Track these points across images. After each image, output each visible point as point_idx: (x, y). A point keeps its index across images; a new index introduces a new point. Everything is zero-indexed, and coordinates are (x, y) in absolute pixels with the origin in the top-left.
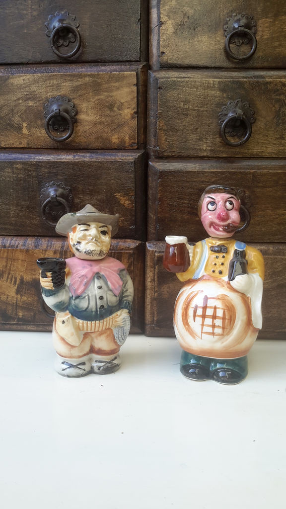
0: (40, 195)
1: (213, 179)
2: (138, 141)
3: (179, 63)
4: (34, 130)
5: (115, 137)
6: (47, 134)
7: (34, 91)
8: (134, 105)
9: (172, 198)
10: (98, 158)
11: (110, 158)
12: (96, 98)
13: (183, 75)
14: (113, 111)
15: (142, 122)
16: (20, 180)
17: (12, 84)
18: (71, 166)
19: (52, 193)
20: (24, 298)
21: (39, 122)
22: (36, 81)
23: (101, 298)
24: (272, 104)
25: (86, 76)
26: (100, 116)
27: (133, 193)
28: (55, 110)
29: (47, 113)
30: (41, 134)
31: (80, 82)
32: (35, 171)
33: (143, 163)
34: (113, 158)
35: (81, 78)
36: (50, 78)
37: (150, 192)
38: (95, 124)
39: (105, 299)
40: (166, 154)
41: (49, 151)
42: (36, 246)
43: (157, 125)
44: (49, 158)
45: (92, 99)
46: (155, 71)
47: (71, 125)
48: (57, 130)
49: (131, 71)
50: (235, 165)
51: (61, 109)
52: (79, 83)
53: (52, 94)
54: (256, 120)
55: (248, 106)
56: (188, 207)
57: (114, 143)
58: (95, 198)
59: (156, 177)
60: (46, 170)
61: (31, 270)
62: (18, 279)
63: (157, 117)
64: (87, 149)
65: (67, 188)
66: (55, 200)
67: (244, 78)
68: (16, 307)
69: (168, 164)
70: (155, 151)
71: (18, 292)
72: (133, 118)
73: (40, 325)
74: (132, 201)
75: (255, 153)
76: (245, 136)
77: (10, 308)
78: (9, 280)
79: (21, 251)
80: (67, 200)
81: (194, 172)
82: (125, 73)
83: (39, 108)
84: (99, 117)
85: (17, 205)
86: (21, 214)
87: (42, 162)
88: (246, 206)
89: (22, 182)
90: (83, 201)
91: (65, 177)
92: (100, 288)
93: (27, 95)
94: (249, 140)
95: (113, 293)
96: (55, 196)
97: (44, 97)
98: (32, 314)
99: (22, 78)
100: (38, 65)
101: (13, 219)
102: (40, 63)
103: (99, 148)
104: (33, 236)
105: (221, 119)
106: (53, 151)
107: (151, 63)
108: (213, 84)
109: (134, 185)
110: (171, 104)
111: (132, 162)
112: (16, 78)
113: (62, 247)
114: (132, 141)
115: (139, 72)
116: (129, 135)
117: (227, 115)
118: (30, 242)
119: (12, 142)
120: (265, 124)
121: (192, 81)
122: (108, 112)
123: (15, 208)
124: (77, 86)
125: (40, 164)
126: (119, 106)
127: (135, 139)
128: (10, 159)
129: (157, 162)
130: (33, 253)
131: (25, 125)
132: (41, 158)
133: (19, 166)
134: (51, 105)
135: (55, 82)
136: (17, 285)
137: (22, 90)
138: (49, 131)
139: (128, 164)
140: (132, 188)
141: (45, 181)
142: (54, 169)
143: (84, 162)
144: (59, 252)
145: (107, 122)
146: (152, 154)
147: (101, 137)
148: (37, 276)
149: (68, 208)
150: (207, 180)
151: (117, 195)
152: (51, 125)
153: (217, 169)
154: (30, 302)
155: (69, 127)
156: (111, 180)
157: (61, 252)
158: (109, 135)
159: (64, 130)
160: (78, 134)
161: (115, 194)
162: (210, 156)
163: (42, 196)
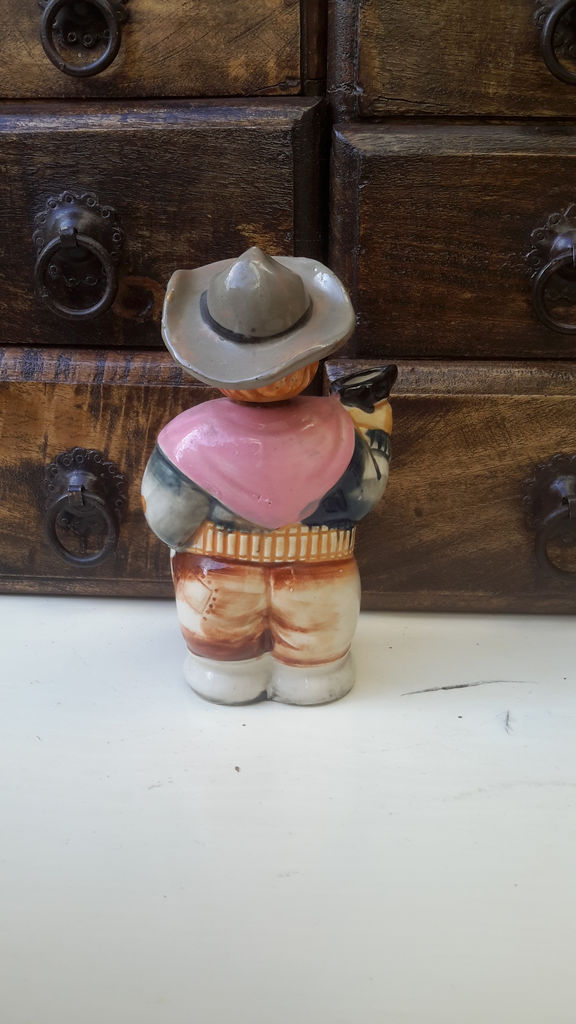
0: (33, 231)
1: (517, 181)
2: (302, 74)
5: (239, 62)
6: (49, 56)
9: (397, 237)
10: (191, 122)
11: (223, 120)
15: (315, 17)
18: (114, 146)
20: (3, 511)
21: (26, 24)
27: (288, 224)
30: (33, 58)
32: (17, 162)
33: (318, 135)
34: (233, 119)
37: (337, 219)
38: (181, 24)
40: (381, 107)
41: (55, 105)
42: (27, 374)
43: (359, 24)
44: (52, 126)
47: (113, 29)
48: (74, 45)
56: (443, 264)
57: (236, 79)
58: (183, 237)
59: (356, 176)
60: (47, 160)
61: (17, 437)
64: (160, 98)
65: (105, 208)
66: (73, 243)
69: (388, 137)
70: (347, 100)
72: (288, 4)
73: (48, 579)
74: (286, 246)
80: (107, 244)
81: (463, 160)
87: (36, 136)
90: (149, 245)
91: (100, 178)
96: (72, 231)
98: (26, 552)
103: (194, 94)
104: (19, 345)
106: (66, 106)
109: (290, 198)
111: (286, 133)
113: (99, 374)
114: (287, 72)
116: (278, 55)
118: (11, 362)
125: (29, 142)
127: (293, 68)
129: (356, 131)
130: (20, 389)
132: (31, 124)
138: (54, 49)
139: (274, 138)
140: (287, 208)
141: (44, 190)
142: (69, 155)
143: (151, 132)
144: (89, 389)
145: (214, 19)
146: (343, 108)
147: (199, 61)
148: (35, 455)
149: (108, 269)
150: (498, 183)
151: (244, 230)
152: (57, 31)
153: (527, 150)
154: (16, 521)
155: (108, 34)
156: (226, 186)
157: (95, 390)
158: (222, 55)
159: (93, 47)
160: (133, 53)
161: (240, 227)
162: (508, 113)
163: (36, 232)
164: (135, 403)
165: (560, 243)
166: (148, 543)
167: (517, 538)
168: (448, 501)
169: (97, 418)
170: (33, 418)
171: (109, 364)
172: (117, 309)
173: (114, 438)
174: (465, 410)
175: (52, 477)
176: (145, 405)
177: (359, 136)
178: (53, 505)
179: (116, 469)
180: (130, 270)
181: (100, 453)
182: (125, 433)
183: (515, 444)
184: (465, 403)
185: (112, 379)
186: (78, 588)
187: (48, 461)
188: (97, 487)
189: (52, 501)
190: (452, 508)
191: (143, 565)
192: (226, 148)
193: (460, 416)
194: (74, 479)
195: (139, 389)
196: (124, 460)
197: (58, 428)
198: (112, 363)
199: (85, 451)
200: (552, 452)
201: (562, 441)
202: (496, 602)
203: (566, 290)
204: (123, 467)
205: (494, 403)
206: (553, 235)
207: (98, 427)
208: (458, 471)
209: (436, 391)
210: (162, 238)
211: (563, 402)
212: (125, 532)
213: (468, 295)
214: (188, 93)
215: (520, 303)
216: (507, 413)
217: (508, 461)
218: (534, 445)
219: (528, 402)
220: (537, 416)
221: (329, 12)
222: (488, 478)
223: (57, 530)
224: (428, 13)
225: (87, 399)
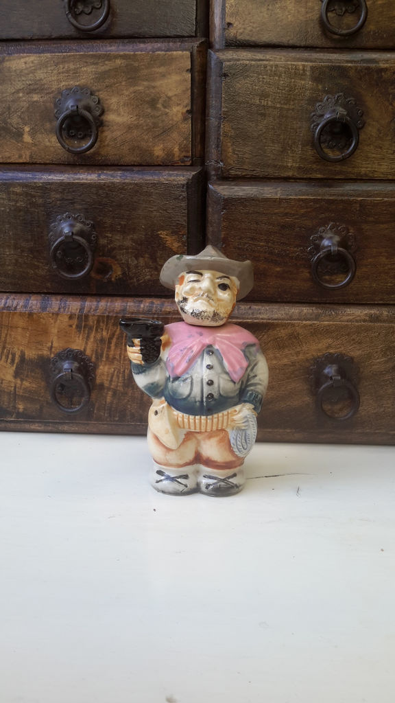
0: (49, 233)
1: (302, 211)
2: (192, 155)
3: (253, 39)
4: (39, 137)
5: (159, 148)
6: (60, 143)
7: (41, 79)
8: (187, 100)
9: (241, 238)
10: (134, 179)
11: (151, 178)
12: (132, 89)
13: (259, 56)
14: (157, 109)
15: (199, 126)
16: (20, 211)
17: (9, 69)
18: (94, 190)
19: (66, 230)
20: (26, 384)
21: (48, 125)
22: (43, 65)
23: (210, 383)
24: (388, 101)
25: (116, 57)
26: (136, 116)
27: (185, 231)
28: (72, 106)
29: (59, 112)
30: (51, 143)
31: (108, 66)
32: (42, 197)
33: (200, 186)
35: (110, 60)
36: (64, 60)
37: (210, 229)
38: (130, 128)
39: (216, 385)
40: (233, 172)
41: (62, 168)
42: (44, 308)
43: (221, 130)
44: (61, 179)
45: (125, 91)
46: (218, 50)
47: (94, 129)
48: (73, 137)
49: (182, 51)
50: (333, 190)
51: (81, 105)
52: (107, 68)
53: (67, 83)
54: (364, 124)
55: (354, 103)
56: (265, 253)
57: (158, 157)
58: (129, 238)
59: (219, 208)
60: (58, 196)
61: (36, 343)
62: (17, 356)
63: (220, 119)
64: (118, 165)
65: (88, 222)
66: (71, 240)
67: (348, 61)
68: (14, 396)
69: (236, 188)
70: (217, 169)
71: (17, 374)
72: (185, 119)
73: (49, 422)
74: (183, 243)
75: (363, 172)
76: (349, 148)
77: (6, 398)
78: (4, 357)
79: (21, 314)
80: (89, 241)
81: (275, 200)
82: (175, 53)
83: (48, 104)
84: (135, 118)
85: (16, 248)
86: (20, 260)
87: (52, 184)
88: (350, 251)
89: (22, 213)
90: (111, 241)
91: (85, 206)
92: (209, 367)
93: (30, 85)
94: (355, 153)
95: (230, 377)
96: (71, 234)
97: (55, 87)
98: (38, 406)
99: (23, 60)
100: (47, 42)
101: (10, 268)
102: (50, 39)
103: (136, 164)
104: (39, 293)
105: (314, 121)
106: (68, 168)
107: (212, 39)
108: (304, 70)
109: (186, 218)
110: (241, 99)
111: (183, 185)
112: (14, 60)
113: (82, 309)
114: (184, 154)
115: (195, 52)
116: (180, 145)
117: (322, 116)
118: (35, 302)
119: (7, 154)
120: (378, 130)
121: (271, 66)
122: (149, 110)
123: (12, 252)
124: (105, 72)
125: (49, 186)
126: (165, 101)
127: (188, 151)
128: (5, 180)
129: (220, 185)
130: (39, 317)
131: (27, 129)
132: (50, 177)
133: (18, 190)
134: (66, 99)
135: (72, 66)
136: (15, 365)
137: (23, 79)
138: (63, 140)
139: (178, 187)
140: (184, 223)
141: (56, 212)
142: (69, 194)
143: (112, 183)
144: (77, 317)
145: (147, 126)
146: (213, 173)
147: (138, 147)
148: (46, 352)
149: (89, 253)
150: (293, 212)
151: (161, 234)
152: (64, 129)
153: (308, 195)
154: (34, 389)
155: (91, 132)
156: (152, 211)
157: (80, 317)
158: (151, 144)
159: (84, 138)
160: (104, 142)
161: (159, 233)
162: (298, 176)
163: (51, 233)
164: (101, 324)
165: (326, 243)
166: (106, 402)
167: (308, 399)
169: (80, 331)
170: (45, 332)
171: (87, 304)
172: (93, 274)
173: (89, 343)
174: (278, 329)
175: (54, 364)
176: (107, 326)
177: (222, 187)
178: (55, 379)
179: (89, 360)
180: (101, 254)
181: (81, 351)
182: (95, 340)
183: (305, 348)
184: (277, 325)
185: (89, 311)
186: (66, 428)
187: (52, 356)
188: (79, 370)
189: (53, 378)
191: (102, 414)
192: (152, 193)
193: (275, 332)
194: (66, 365)
195: (104, 316)
196: (94, 356)
197: (59, 338)
198: (90, 304)
199: (71, 351)
200: (324, 352)
201: (329, 347)
202: (297, 436)
203: (329, 267)
204: (93, 359)
205: (293, 325)
206: (322, 238)
207: (81, 336)
209: (262, 319)
210: (118, 238)
211: (329, 325)
212: (93, 395)
213: (278, 269)
214: (132, 163)
215: (306, 274)
216: (301, 331)
217: (301, 357)
218: (316, 348)
219: (311, 325)
220: (316, 333)
221: (206, 123)
222: (291, 366)
223: (57, 394)
224: (257, 125)
225: (75, 322)
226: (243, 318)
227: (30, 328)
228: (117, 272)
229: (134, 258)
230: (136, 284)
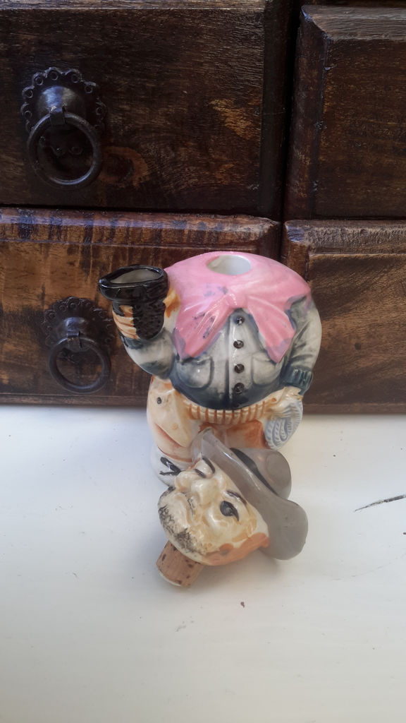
0: (21, 105)
9: (357, 114)
18: (96, 25)
19: (53, 104)
20: (9, 346)
23: (240, 369)
27: (257, 100)
33: (288, 16)
39: (248, 370)
42: (24, 235)
44: (34, 3)
56: (395, 139)
58: (160, 111)
59: (323, 59)
60: (30, 37)
61: (18, 288)
65: (88, 84)
66: (62, 122)
73: (49, 396)
74: (254, 120)
80: (91, 118)
87: (20, 13)
90: (129, 118)
91: (81, 55)
92: (238, 345)
95: (269, 357)
96: (61, 110)
98: (30, 377)
104: (13, 206)
109: (261, 76)
111: (258, 15)
113: (88, 234)
125: (13, 19)
139: (248, 19)
140: (258, 85)
141: (30, 66)
142: (52, 33)
144: (80, 249)
148: (35, 303)
149: (94, 143)
151: (217, 105)
154: (22, 354)
156: (201, 64)
161: (213, 103)
163: (24, 105)
164: (121, 261)
166: (132, 370)
168: (384, 337)
169: (88, 275)
170: (31, 272)
171: (96, 226)
172: (103, 178)
175: (50, 319)
178: (55, 347)
179: (105, 313)
180: (112, 141)
181: (91, 301)
185: (100, 239)
188: (89, 330)
190: (386, 342)
191: (128, 386)
192: (202, 29)
193: (401, 271)
194: (69, 322)
195: (124, 249)
197: (54, 281)
198: (100, 226)
199: (77, 300)
207: (89, 280)
208: (394, 315)
209: (382, 251)
210: (141, 112)
223: (58, 361)
225: (78, 258)
226: (350, 251)
227: (5, 267)
228: (143, 171)
229: (168, 148)
230: (173, 192)
